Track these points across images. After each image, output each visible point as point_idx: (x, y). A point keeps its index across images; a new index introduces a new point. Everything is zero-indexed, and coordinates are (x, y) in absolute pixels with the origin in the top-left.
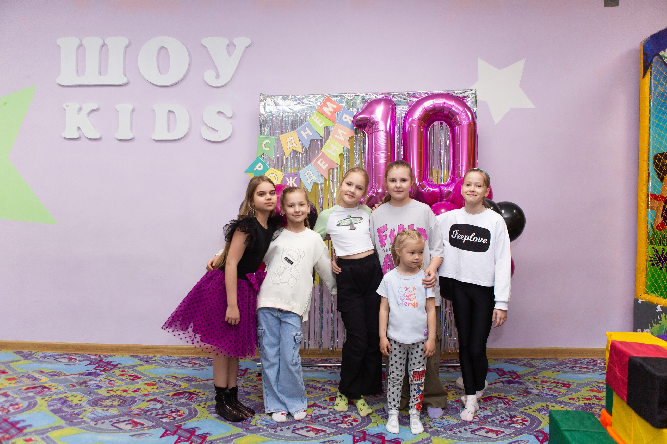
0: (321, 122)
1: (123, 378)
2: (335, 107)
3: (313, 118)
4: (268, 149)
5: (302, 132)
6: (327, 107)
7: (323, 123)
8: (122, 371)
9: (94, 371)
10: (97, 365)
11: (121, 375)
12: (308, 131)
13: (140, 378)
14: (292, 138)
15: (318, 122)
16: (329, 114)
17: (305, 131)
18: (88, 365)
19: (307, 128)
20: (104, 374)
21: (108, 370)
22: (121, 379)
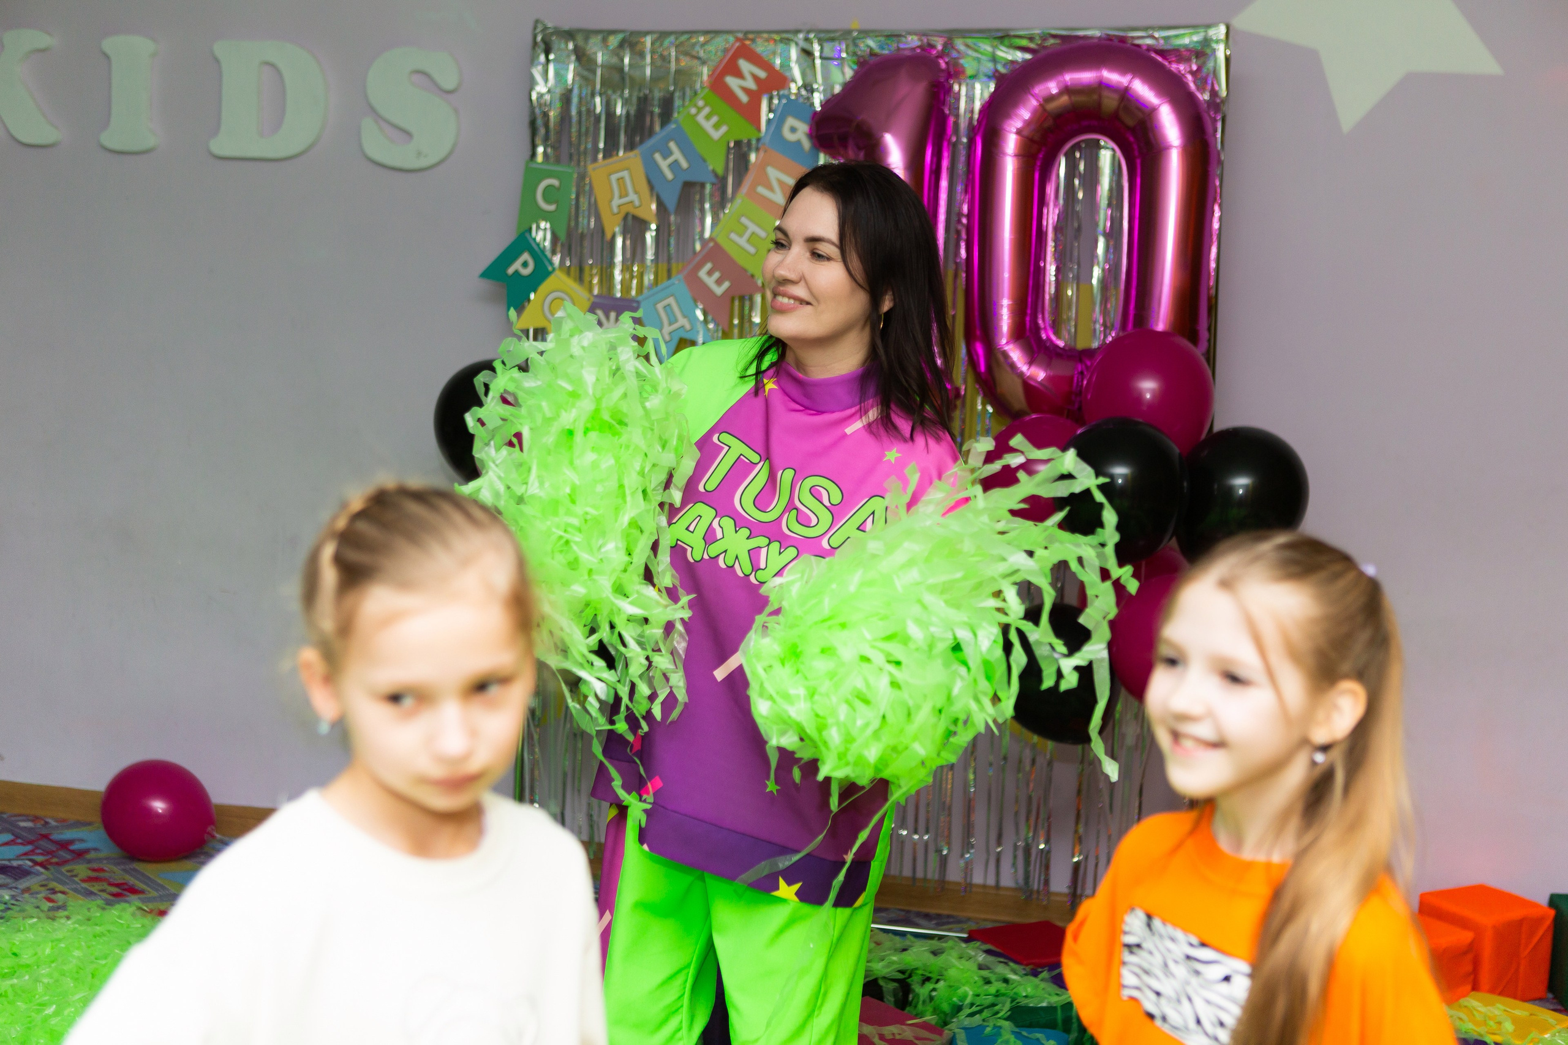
0: (716, 127)
1: (92, 889)
2: (762, 74)
3: (693, 111)
4: (552, 208)
5: (658, 157)
6: (739, 74)
7: (724, 129)
8: (94, 870)
9: (15, 863)
10: (29, 848)
11: (90, 879)
12: (677, 155)
13: (142, 892)
14: (625, 174)
15: (708, 126)
16: (744, 98)
17: (666, 154)
18: (6, 844)
19: (672, 145)
20: (42, 873)
21: (57, 864)
22: (86, 889)
